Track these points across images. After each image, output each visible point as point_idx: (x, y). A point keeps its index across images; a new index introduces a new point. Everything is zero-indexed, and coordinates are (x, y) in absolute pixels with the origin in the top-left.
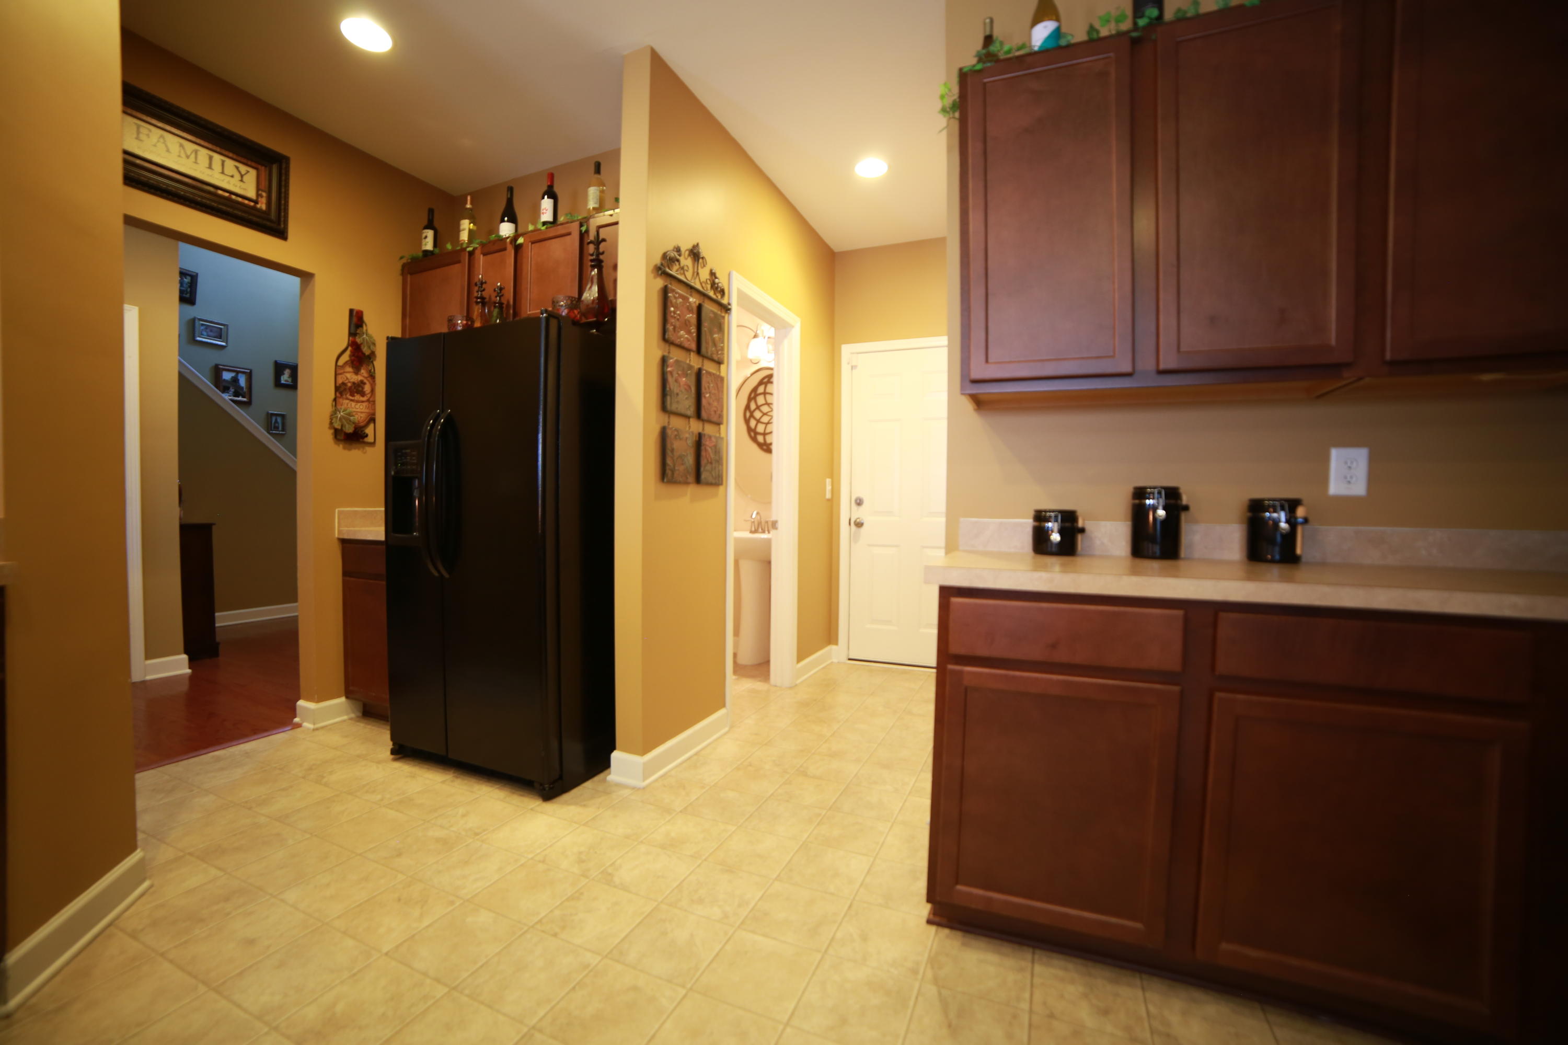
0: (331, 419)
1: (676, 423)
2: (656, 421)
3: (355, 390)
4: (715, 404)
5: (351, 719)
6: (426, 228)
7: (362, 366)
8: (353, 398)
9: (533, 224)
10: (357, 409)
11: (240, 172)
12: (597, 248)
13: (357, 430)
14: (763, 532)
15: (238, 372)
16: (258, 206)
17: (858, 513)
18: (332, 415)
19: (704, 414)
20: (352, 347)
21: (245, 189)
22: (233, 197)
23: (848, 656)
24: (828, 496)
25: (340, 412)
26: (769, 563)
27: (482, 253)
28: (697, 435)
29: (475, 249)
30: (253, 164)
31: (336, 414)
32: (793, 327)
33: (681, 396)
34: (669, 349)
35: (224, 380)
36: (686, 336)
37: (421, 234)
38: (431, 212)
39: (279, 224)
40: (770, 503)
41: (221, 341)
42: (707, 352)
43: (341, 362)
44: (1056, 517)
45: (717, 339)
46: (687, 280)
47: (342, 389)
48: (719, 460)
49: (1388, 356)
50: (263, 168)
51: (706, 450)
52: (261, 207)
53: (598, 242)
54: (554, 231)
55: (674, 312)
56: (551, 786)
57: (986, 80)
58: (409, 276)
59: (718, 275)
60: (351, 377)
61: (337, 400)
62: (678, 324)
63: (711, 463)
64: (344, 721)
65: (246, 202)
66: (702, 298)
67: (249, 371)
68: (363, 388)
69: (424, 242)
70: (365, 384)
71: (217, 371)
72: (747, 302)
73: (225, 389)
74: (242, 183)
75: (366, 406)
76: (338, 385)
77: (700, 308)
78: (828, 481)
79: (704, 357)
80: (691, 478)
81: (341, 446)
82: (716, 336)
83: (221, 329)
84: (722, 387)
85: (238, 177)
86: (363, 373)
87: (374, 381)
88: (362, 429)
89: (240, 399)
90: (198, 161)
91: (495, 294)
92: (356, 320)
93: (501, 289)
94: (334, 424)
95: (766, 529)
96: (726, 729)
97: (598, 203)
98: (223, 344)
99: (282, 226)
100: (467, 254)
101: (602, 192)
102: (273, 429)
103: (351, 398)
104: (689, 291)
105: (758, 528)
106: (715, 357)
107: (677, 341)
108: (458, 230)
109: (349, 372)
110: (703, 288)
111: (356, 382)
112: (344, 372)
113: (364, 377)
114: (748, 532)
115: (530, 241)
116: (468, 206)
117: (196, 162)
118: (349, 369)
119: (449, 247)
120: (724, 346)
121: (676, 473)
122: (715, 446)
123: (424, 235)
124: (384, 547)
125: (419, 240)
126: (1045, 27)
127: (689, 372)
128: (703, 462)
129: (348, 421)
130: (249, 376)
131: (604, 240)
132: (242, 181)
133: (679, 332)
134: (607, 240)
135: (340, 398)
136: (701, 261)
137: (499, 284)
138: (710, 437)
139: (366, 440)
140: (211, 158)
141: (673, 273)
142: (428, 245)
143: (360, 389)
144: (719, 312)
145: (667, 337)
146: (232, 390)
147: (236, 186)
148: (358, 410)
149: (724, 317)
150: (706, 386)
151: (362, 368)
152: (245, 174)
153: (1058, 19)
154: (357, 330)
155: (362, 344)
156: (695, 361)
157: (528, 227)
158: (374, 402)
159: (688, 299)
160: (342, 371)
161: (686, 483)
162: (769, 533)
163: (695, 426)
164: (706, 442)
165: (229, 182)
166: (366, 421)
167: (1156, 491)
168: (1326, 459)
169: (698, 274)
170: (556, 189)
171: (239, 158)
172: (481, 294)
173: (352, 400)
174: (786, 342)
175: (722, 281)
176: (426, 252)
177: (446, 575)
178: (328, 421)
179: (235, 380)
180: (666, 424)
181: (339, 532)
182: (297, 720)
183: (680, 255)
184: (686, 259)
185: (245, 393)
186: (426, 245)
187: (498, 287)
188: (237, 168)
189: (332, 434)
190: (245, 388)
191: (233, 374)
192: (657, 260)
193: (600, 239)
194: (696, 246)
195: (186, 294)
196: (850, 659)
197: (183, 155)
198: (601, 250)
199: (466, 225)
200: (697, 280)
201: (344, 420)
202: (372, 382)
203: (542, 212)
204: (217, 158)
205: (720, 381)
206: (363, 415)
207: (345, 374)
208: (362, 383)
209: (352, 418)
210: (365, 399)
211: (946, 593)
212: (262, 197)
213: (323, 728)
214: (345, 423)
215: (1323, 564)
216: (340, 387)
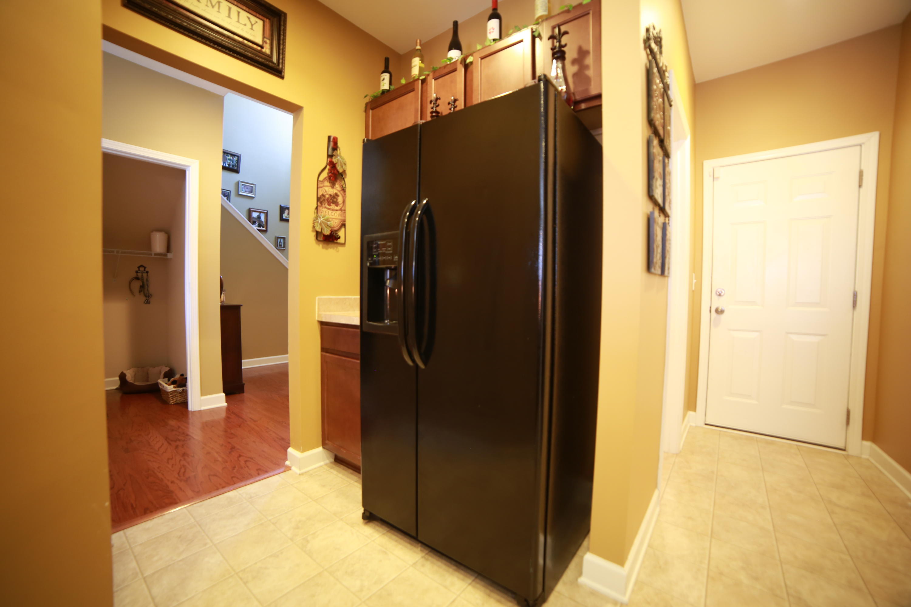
0: (314, 223)
1: (655, 210)
3: (331, 201)
5: (326, 465)
6: (383, 72)
7: (337, 182)
8: (330, 207)
9: (480, 44)
10: (331, 215)
11: (250, 22)
12: (559, 41)
13: (333, 233)
15: (260, 212)
16: (264, 50)
17: (718, 303)
18: (314, 220)
19: (666, 205)
20: (329, 166)
21: (254, 36)
22: (246, 42)
23: (705, 421)
24: (694, 288)
25: (320, 218)
27: (434, 79)
28: (663, 226)
29: (426, 77)
30: (261, 17)
31: (317, 219)
34: (651, 131)
35: (253, 217)
36: (660, 120)
37: (380, 77)
38: (387, 60)
39: (279, 65)
41: (252, 194)
42: (666, 143)
43: (321, 178)
45: (669, 132)
47: (322, 200)
50: (268, 20)
51: (667, 241)
52: (265, 51)
53: (560, 35)
55: (656, 92)
58: (371, 111)
60: (328, 190)
61: (318, 207)
62: (656, 104)
64: (321, 466)
65: (255, 46)
66: (664, 85)
67: (266, 211)
68: (337, 200)
69: (382, 83)
70: (338, 196)
71: (250, 212)
73: (254, 223)
74: (252, 31)
75: (339, 214)
76: (319, 196)
77: (663, 95)
79: (663, 148)
80: (659, 269)
81: (321, 245)
82: (668, 128)
83: (252, 187)
85: (249, 25)
86: (337, 188)
87: (345, 194)
88: (336, 232)
89: (262, 228)
90: (221, 11)
91: (449, 106)
92: (333, 145)
93: (454, 102)
94: (316, 227)
97: (547, 11)
98: (253, 196)
99: (281, 66)
100: (420, 81)
102: (278, 246)
103: (328, 207)
104: (659, 74)
108: (409, 67)
109: (327, 186)
110: (663, 75)
111: (332, 194)
112: (324, 186)
113: (338, 190)
115: (480, 58)
116: (418, 48)
117: (219, 12)
118: (327, 184)
119: (403, 82)
123: (382, 78)
124: (359, 330)
125: (378, 83)
127: (660, 158)
128: (666, 253)
129: (326, 225)
130: (266, 214)
131: (566, 33)
132: (252, 29)
133: (657, 114)
135: (320, 206)
136: (661, 49)
137: (452, 97)
139: (339, 241)
140: (230, 9)
142: (385, 85)
143: (335, 200)
144: (668, 106)
146: (257, 223)
147: (247, 33)
148: (334, 217)
150: (667, 177)
151: (337, 183)
152: (255, 24)
154: (333, 153)
155: (337, 163)
156: (660, 150)
157: (475, 48)
158: (344, 211)
159: (659, 82)
160: (322, 185)
163: (661, 216)
164: (667, 233)
165: (242, 29)
166: (340, 225)
169: (660, 61)
171: (251, 11)
172: (436, 109)
173: (329, 209)
176: (383, 91)
177: (422, 366)
178: (312, 225)
179: (259, 217)
180: (651, 211)
181: (319, 315)
182: (287, 463)
185: (264, 225)
186: (383, 85)
187: (450, 100)
188: (249, 18)
189: (314, 236)
190: (264, 222)
191: (258, 214)
193: (562, 33)
194: (660, 32)
195: (235, 167)
196: (706, 424)
197: (209, 4)
198: (563, 43)
199: (416, 62)
200: (661, 68)
201: (323, 225)
202: (343, 195)
203: (487, 32)
204: (235, 9)
206: (337, 221)
207: (324, 188)
208: (337, 195)
209: (329, 223)
210: (338, 208)
212: (266, 43)
213: (306, 472)
214: (324, 226)
216: (320, 198)
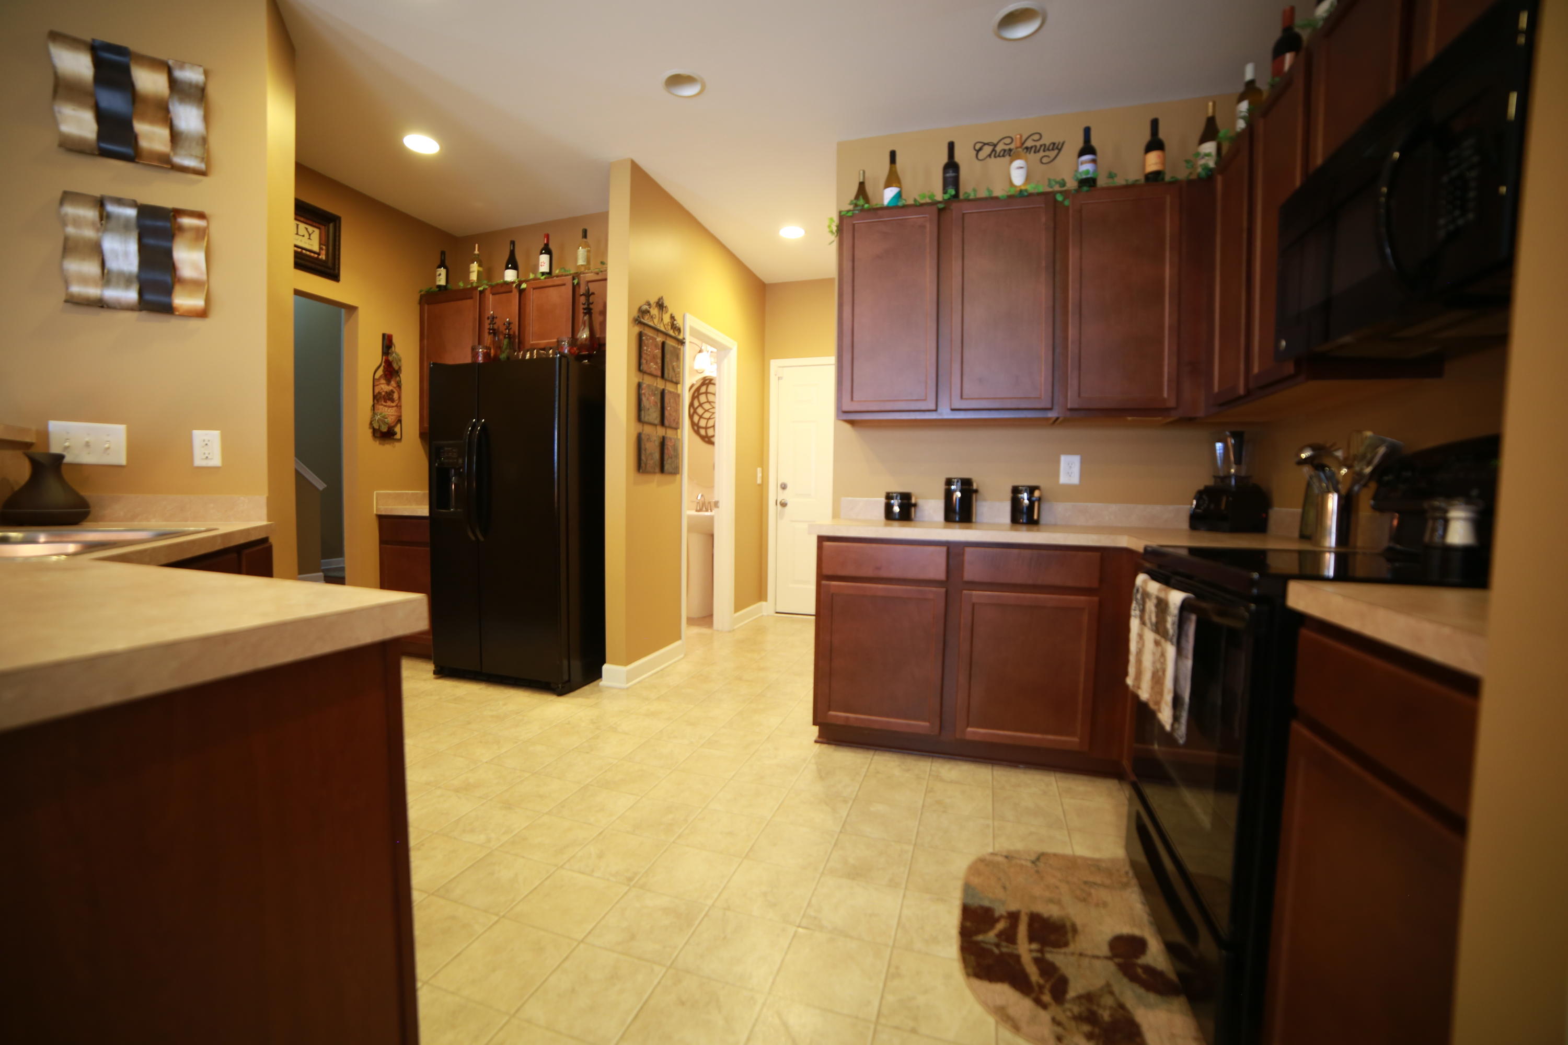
0: (371, 421)
1: (648, 429)
2: (635, 428)
3: (387, 398)
4: (674, 414)
6: (440, 267)
7: (392, 377)
8: (386, 404)
9: (533, 273)
10: (388, 412)
11: (308, 232)
12: (588, 300)
13: (389, 429)
14: (707, 511)
16: (320, 257)
17: (783, 496)
18: (372, 418)
19: (666, 423)
20: (384, 363)
21: (312, 245)
22: (304, 251)
23: (776, 609)
24: (759, 481)
25: (377, 416)
26: (712, 536)
27: (491, 293)
28: (662, 438)
29: (484, 289)
30: (317, 225)
31: (374, 417)
32: (731, 349)
33: (651, 410)
34: (643, 377)
36: (654, 367)
37: (435, 272)
38: (443, 253)
39: (335, 270)
40: (713, 487)
42: (669, 376)
43: (377, 376)
44: (897, 497)
45: (675, 366)
46: (655, 324)
47: (378, 397)
48: (677, 456)
49: (1069, 406)
50: (323, 227)
51: (668, 449)
52: (322, 257)
53: (588, 294)
54: (550, 282)
55: (647, 350)
56: (563, 685)
57: (854, 222)
58: (425, 305)
59: (676, 318)
60: (384, 387)
61: (375, 405)
62: (648, 358)
63: (671, 458)
65: (312, 254)
66: (665, 336)
68: (393, 396)
69: (438, 279)
70: (394, 392)
72: (696, 333)
75: (395, 410)
76: (375, 394)
77: (663, 344)
78: (759, 470)
79: (666, 380)
80: (657, 469)
81: (378, 442)
82: (674, 364)
84: (679, 401)
85: (307, 236)
86: (393, 384)
87: (402, 389)
88: (393, 429)
91: (505, 327)
92: (388, 343)
93: (509, 323)
94: (373, 424)
95: (709, 508)
96: (682, 656)
97: (586, 261)
99: (337, 272)
100: (478, 292)
101: (588, 251)
103: (384, 404)
104: (656, 332)
105: (702, 507)
106: (674, 380)
107: (648, 371)
108: (468, 272)
109: (383, 384)
110: (665, 329)
111: (388, 391)
112: (380, 384)
113: (393, 386)
114: (694, 511)
115: (531, 287)
116: (476, 252)
118: (383, 381)
119: (461, 284)
120: (680, 371)
121: (648, 466)
122: (674, 445)
123: (438, 273)
124: (428, 521)
125: (434, 277)
126: (891, 191)
127: (656, 392)
128: (666, 457)
129: (383, 422)
131: (593, 294)
132: (309, 239)
133: (650, 363)
134: (596, 293)
135: (377, 404)
136: (664, 309)
137: (508, 319)
138: (670, 439)
139: (395, 437)
140: (297, 225)
141: (645, 321)
142: (442, 281)
143: (391, 396)
144: (677, 346)
145: (641, 368)
147: (306, 243)
148: (390, 413)
149: (680, 349)
150: (668, 402)
151: (392, 380)
152: (312, 233)
153: (900, 187)
154: (388, 350)
155: (393, 361)
156: (660, 384)
157: (529, 276)
158: (401, 406)
159: (655, 339)
160: (378, 383)
161: (654, 473)
162: (711, 511)
163: (661, 431)
164: (669, 444)
165: (301, 241)
166: (396, 421)
167: (956, 480)
168: (1058, 462)
169: (662, 319)
170: (551, 246)
171: (308, 222)
173: (385, 406)
174: (726, 361)
175: (679, 322)
176: (439, 287)
177: (481, 538)
178: (368, 422)
180: (641, 431)
181: (377, 509)
183: (650, 308)
184: (654, 309)
186: (440, 281)
187: (507, 322)
188: (307, 229)
189: (371, 432)
192: (635, 313)
193: (590, 293)
194: (661, 299)
196: (777, 613)
198: (591, 301)
199: (475, 267)
200: (662, 325)
201: (380, 422)
202: (398, 389)
203: (540, 264)
205: (677, 397)
206: (393, 418)
208: (392, 392)
209: (386, 420)
210: (394, 404)
211: (821, 539)
212: (322, 251)
214: (381, 424)
215: (1055, 525)
216: (377, 395)
